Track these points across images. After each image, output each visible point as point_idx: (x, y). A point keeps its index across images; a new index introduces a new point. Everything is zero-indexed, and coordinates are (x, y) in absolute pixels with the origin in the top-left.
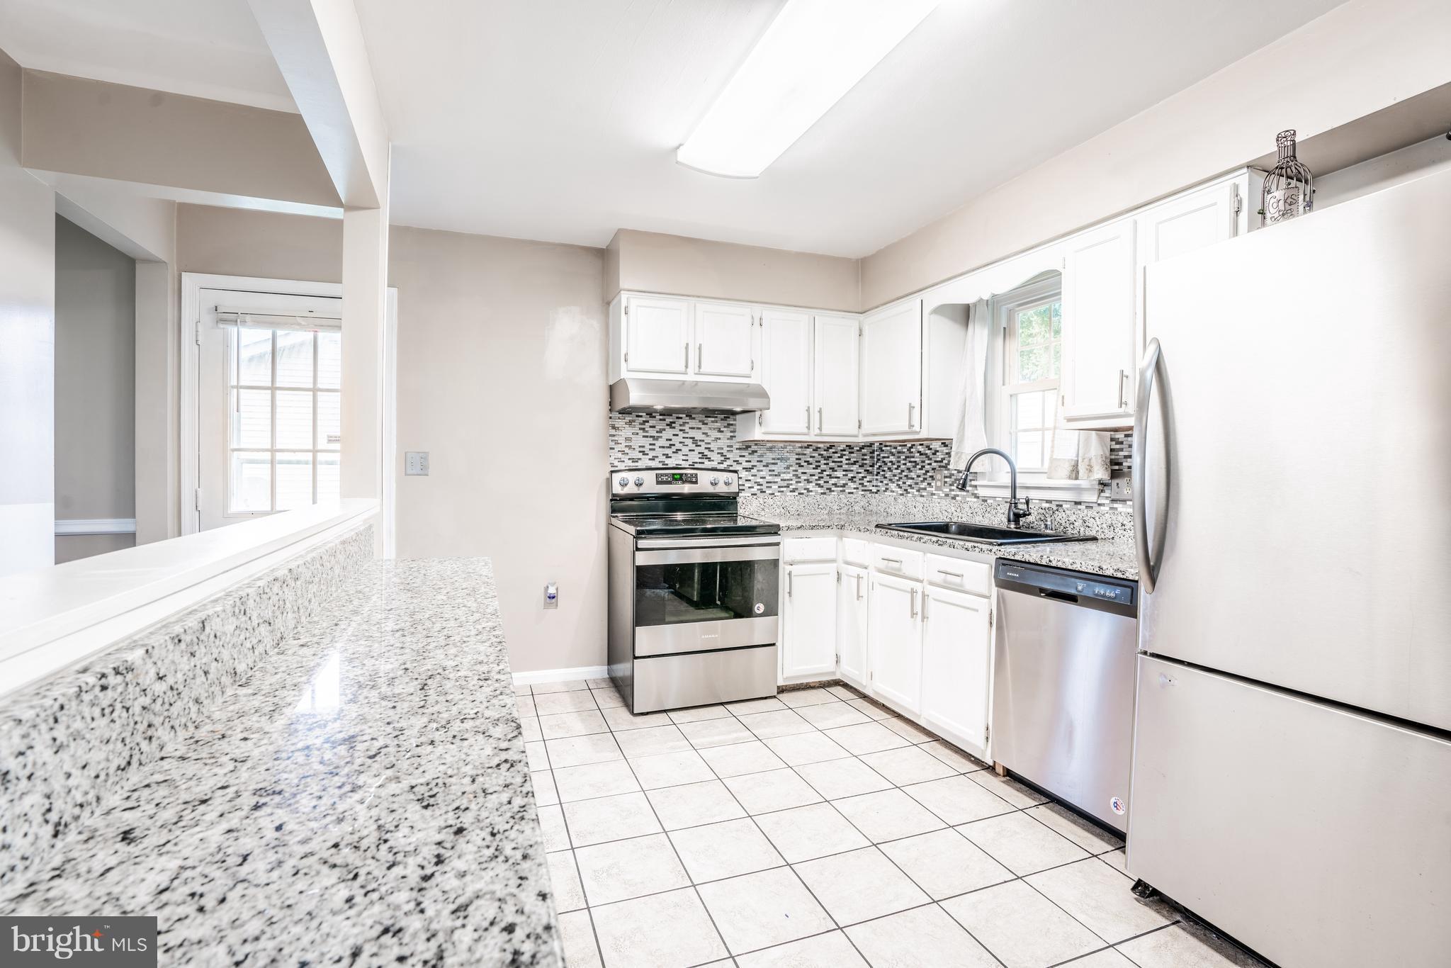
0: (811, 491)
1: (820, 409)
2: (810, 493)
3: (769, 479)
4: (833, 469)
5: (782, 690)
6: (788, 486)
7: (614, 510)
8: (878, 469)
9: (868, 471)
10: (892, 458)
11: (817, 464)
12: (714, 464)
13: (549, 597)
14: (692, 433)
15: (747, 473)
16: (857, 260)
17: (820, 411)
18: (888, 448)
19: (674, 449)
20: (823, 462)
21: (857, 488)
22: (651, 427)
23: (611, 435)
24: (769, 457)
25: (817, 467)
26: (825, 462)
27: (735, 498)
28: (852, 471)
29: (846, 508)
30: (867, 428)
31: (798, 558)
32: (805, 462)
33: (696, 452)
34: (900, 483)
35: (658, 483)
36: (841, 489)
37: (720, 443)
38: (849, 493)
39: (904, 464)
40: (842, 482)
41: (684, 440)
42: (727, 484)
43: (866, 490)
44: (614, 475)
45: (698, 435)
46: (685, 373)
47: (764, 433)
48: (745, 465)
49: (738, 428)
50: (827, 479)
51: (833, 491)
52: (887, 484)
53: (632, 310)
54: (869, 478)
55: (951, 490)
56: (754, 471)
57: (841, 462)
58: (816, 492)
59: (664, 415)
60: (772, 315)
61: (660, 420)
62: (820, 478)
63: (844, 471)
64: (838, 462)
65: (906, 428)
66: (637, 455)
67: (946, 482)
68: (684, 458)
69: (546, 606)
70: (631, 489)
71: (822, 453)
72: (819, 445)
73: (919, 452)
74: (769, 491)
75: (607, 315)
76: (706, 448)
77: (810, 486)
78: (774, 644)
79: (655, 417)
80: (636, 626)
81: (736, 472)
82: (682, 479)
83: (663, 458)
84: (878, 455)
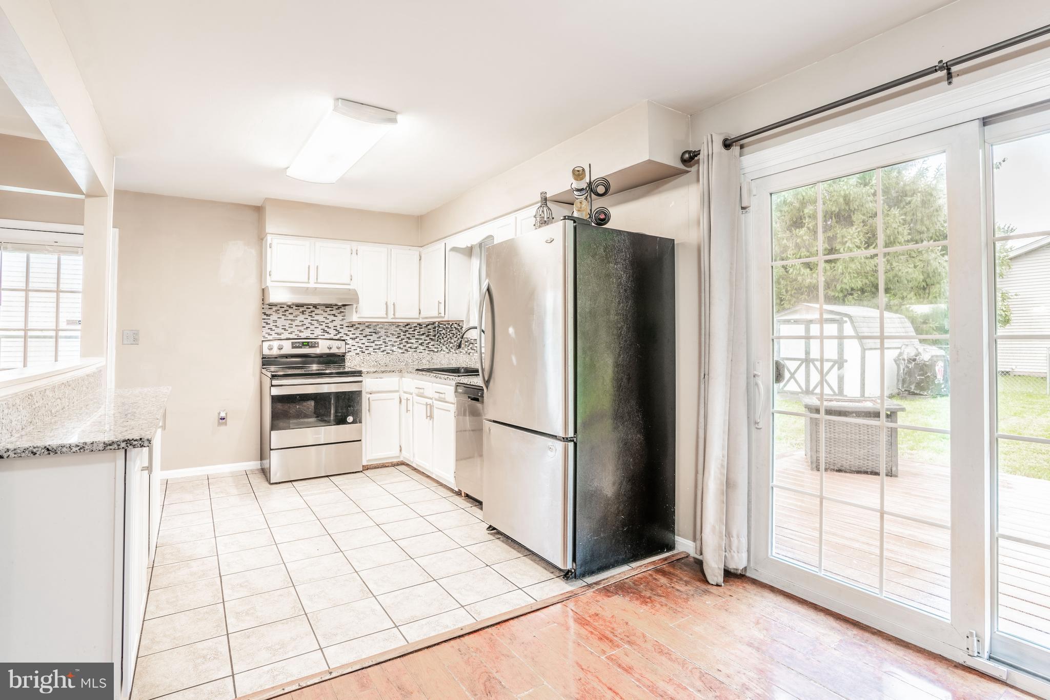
0: (395, 351)
1: (394, 303)
2: (394, 353)
3: (367, 344)
4: (409, 338)
5: (366, 468)
6: (379, 349)
7: (263, 365)
8: (438, 338)
9: (432, 339)
10: (444, 331)
11: (399, 335)
12: (331, 336)
13: (221, 419)
14: (316, 317)
15: (353, 341)
16: (418, 216)
17: (394, 305)
18: (442, 325)
19: (305, 327)
20: (402, 334)
21: (425, 350)
22: (289, 314)
23: (263, 319)
24: (367, 331)
25: (398, 337)
26: (404, 334)
27: (344, 356)
28: (422, 339)
29: (417, 362)
30: (423, 314)
31: (374, 390)
32: (390, 334)
33: (320, 329)
34: (447, 346)
35: (293, 347)
36: (414, 350)
37: (335, 323)
38: (420, 352)
39: (449, 335)
40: (415, 346)
41: (311, 322)
42: (338, 348)
43: (430, 351)
44: (264, 343)
45: (321, 318)
46: (309, 283)
47: (359, 318)
48: (352, 336)
49: (346, 314)
50: (405, 344)
51: (409, 351)
52: (441, 347)
53: (274, 246)
54: (432, 343)
55: (468, 349)
56: (357, 340)
57: (414, 334)
58: (398, 352)
59: (299, 306)
60: (364, 249)
61: (296, 309)
62: (400, 344)
63: (416, 339)
64: (412, 334)
65: (436, 315)
66: (279, 330)
67: (466, 345)
68: (312, 332)
69: (219, 424)
70: (275, 352)
71: (402, 328)
72: (400, 324)
73: (455, 328)
74: (367, 352)
75: (261, 246)
76: (326, 326)
77: (394, 349)
78: (360, 440)
79: (292, 308)
80: (272, 430)
81: (344, 340)
82: (308, 345)
83: (298, 332)
84: (438, 329)
